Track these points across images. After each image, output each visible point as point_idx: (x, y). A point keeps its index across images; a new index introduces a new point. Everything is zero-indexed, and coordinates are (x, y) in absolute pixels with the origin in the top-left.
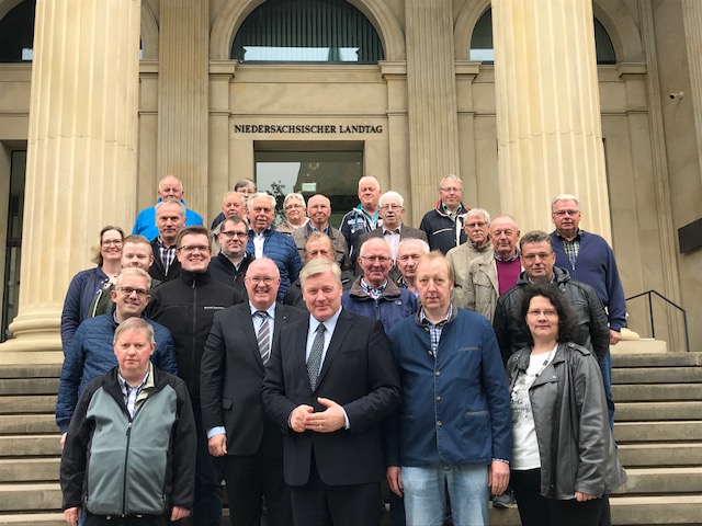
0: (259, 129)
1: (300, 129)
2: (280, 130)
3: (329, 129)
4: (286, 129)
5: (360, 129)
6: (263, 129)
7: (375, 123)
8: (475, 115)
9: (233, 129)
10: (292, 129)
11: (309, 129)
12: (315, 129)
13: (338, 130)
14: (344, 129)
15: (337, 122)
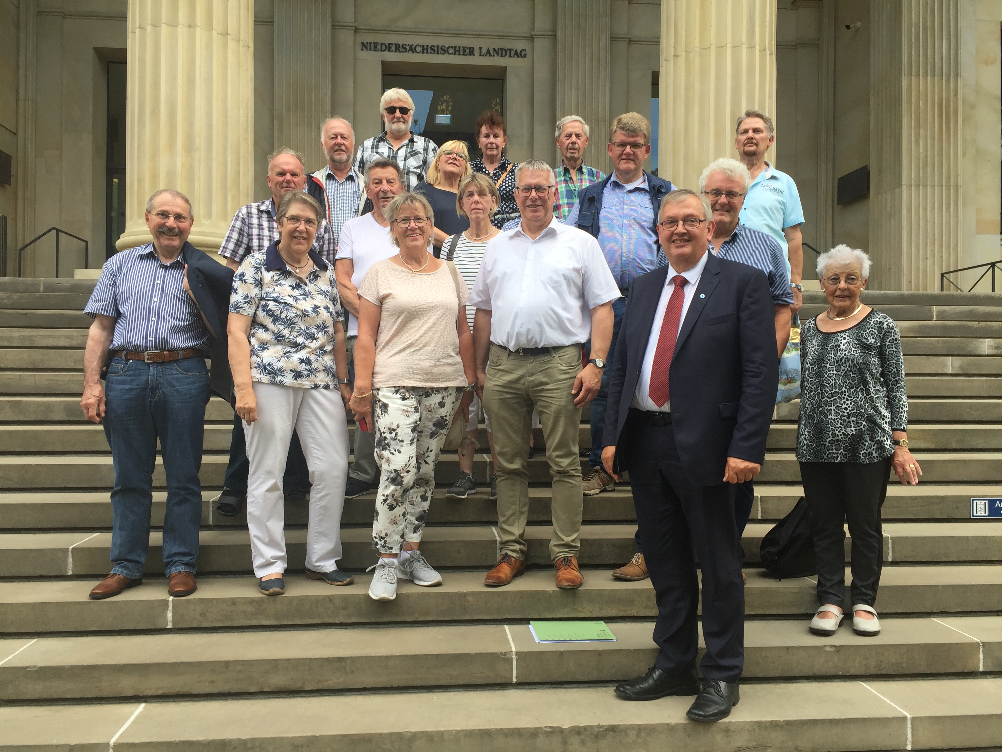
0: (388, 47)
1: (435, 50)
2: (413, 49)
3: (468, 51)
4: (419, 49)
5: (501, 52)
6: (393, 48)
7: (519, 46)
8: (630, 41)
9: (359, 46)
10: (425, 49)
11: (444, 50)
12: (451, 51)
13: (477, 52)
14: (484, 51)
15: (476, 43)
